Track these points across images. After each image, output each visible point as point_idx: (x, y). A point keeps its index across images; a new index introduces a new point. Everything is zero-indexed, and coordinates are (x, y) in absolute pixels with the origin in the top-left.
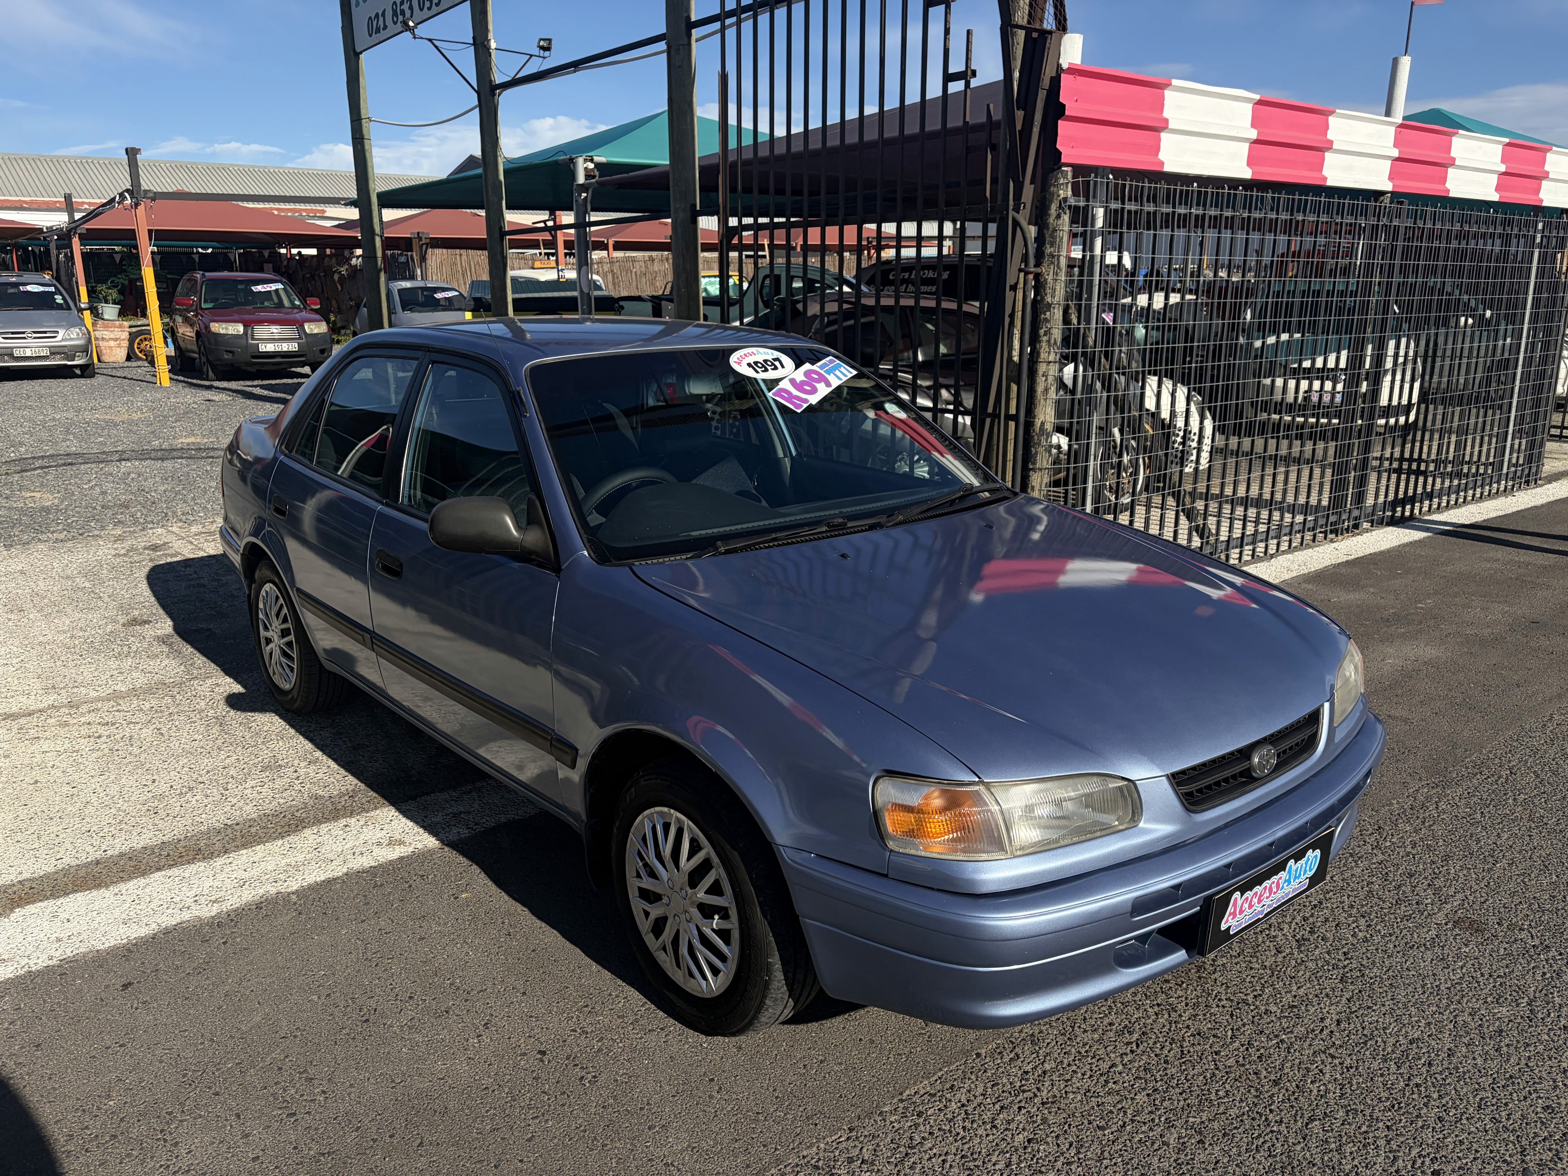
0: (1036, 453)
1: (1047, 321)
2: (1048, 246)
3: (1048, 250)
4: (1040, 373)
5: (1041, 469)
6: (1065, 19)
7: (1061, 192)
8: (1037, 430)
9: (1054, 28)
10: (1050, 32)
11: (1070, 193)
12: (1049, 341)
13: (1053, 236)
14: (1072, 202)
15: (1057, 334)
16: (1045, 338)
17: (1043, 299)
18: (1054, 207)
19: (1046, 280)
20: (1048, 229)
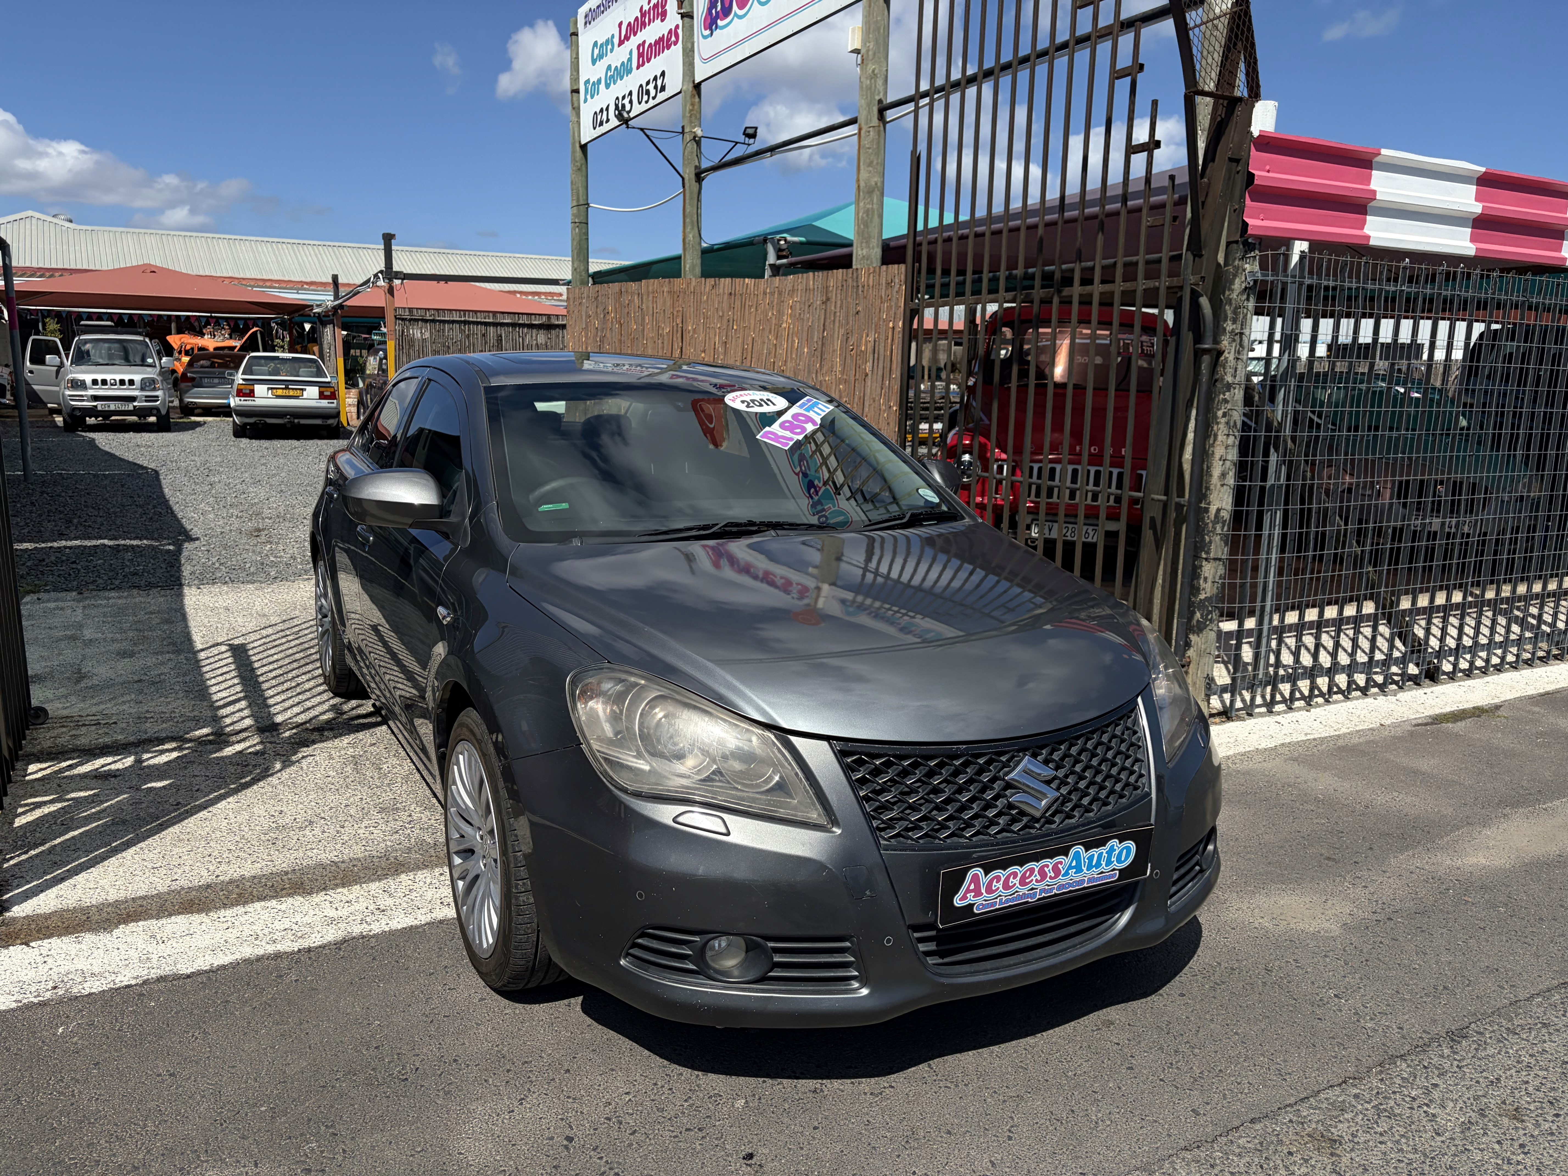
0: (1210, 542)
1: (1226, 401)
2: (1229, 322)
3: (1229, 326)
4: (1217, 456)
5: (1215, 559)
6: (1258, 86)
7: (1247, 266)
8: (1212, 517)
9: (1246, 94)
10: (1240, 99)
11: (1257, 268)
12: (1227, 423)
13: (1235, 312)
14: (1259, 276)
15: (1237, 417)
16: (1223, 420)
17: (1223, 379)
18: (1237, 281)
19: (1226, 358)
20: (1231, 304)
